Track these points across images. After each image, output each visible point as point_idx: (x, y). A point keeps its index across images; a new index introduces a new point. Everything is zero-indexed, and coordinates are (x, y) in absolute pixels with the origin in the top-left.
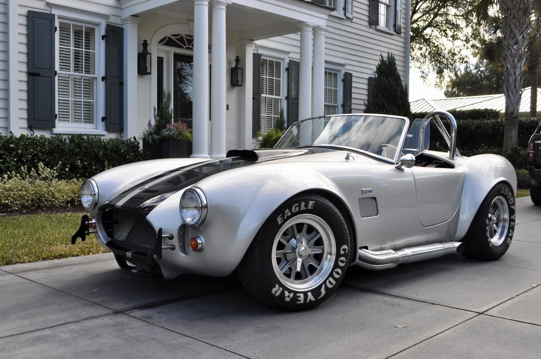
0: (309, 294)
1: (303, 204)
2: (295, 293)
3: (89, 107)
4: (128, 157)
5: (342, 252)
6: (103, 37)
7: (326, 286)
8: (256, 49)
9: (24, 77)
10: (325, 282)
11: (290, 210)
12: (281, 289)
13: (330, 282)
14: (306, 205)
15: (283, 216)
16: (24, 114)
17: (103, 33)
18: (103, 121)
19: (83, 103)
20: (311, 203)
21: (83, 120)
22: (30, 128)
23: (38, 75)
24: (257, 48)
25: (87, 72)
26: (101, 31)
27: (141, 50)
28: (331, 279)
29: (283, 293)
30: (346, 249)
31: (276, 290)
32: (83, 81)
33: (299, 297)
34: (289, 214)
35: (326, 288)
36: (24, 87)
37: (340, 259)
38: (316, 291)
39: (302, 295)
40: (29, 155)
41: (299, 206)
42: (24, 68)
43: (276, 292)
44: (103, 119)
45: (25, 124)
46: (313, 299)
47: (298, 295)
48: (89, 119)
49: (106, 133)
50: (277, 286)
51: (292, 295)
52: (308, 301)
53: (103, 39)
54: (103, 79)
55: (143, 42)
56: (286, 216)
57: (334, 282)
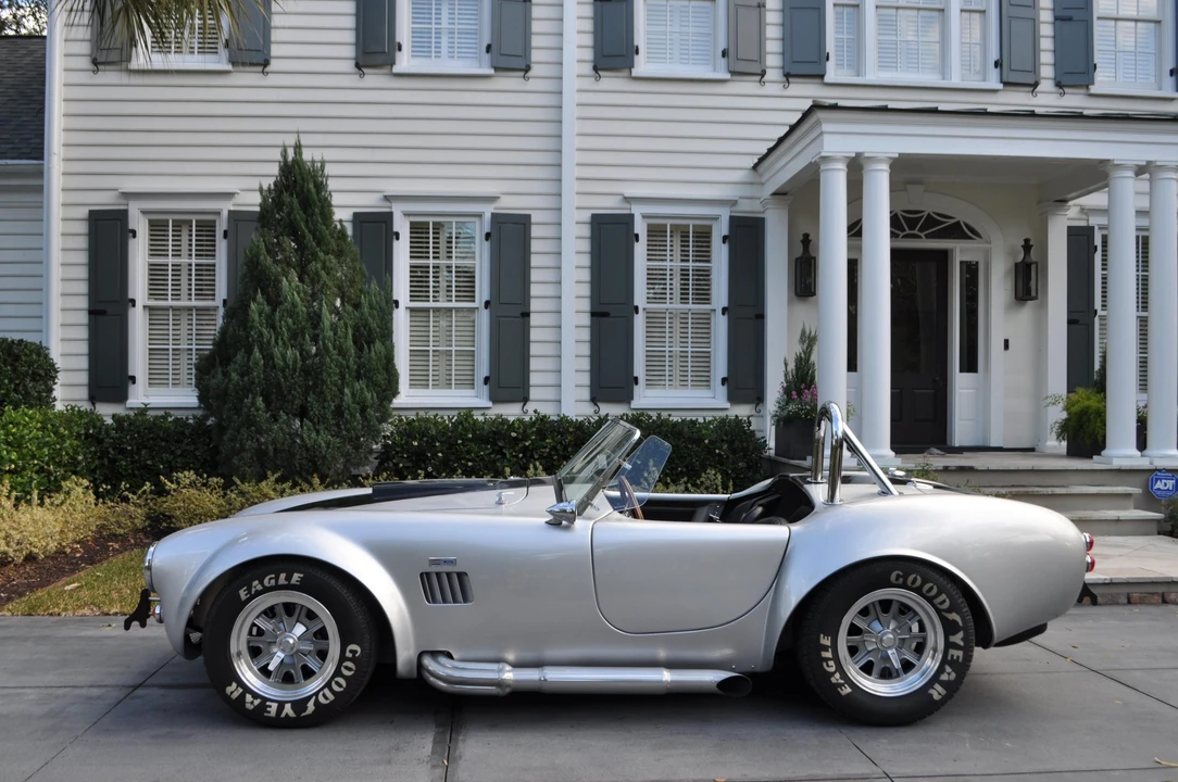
0: (288, 707)
1: (283, 576)
2: (265, 700)
3: (704, 359)
4: (717, 451)
5: (349, 655)
6: (725, 239)
7: (317, 700)
8: (1085, 217)
9: (586, 320)
10: (317, 694)
11: (261, 583)
12: (241, 690)
13: (324, 695)
14: (288, 578)
15: (249, 590)
16: (586, 379)
17: (725, 231)
18: (723, 384)
19: (690, 355)
20: (296, 577)
21: (690, 383)
22: (594, 400)
23: (606, 315)
24: (1086, 214)
25: (698, 301)
26: (721, 229)
27: (799, 251)
28: (326, 691)
29: (242, 696)
30: (356, 652)
31: (233, 690)
32: (690, 316)
33: (270, 707)
34: (260, 587)
35: (317, 703)
36: (586, 335)
37: (345, 664)
38: (299, 705)
39: (275, 706)
40: (546, 448)
41: (277, 578)
42: (586, 305)
43: (232, 693)
44: (724, 381)
45: (586, 394)
46: (292, 714)
47: (268, 703)
48: (704, 381)
49: (728, 405)
50: (234, 685)
51: (257, 702)
52: (283, 715)
53: (724, 242)
54: (724, 310)
55: (801, 238)
56: (253, 590)
57: (331, 697)
